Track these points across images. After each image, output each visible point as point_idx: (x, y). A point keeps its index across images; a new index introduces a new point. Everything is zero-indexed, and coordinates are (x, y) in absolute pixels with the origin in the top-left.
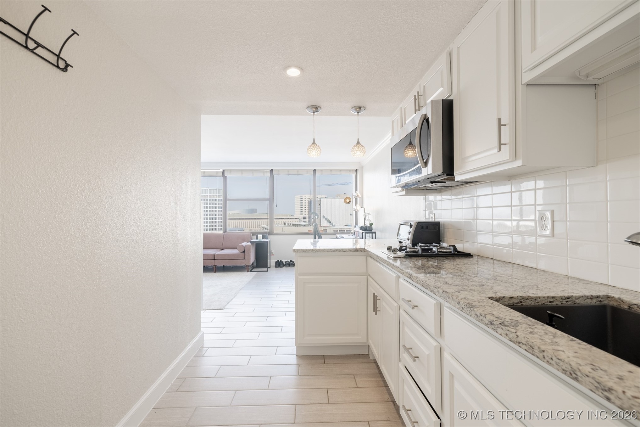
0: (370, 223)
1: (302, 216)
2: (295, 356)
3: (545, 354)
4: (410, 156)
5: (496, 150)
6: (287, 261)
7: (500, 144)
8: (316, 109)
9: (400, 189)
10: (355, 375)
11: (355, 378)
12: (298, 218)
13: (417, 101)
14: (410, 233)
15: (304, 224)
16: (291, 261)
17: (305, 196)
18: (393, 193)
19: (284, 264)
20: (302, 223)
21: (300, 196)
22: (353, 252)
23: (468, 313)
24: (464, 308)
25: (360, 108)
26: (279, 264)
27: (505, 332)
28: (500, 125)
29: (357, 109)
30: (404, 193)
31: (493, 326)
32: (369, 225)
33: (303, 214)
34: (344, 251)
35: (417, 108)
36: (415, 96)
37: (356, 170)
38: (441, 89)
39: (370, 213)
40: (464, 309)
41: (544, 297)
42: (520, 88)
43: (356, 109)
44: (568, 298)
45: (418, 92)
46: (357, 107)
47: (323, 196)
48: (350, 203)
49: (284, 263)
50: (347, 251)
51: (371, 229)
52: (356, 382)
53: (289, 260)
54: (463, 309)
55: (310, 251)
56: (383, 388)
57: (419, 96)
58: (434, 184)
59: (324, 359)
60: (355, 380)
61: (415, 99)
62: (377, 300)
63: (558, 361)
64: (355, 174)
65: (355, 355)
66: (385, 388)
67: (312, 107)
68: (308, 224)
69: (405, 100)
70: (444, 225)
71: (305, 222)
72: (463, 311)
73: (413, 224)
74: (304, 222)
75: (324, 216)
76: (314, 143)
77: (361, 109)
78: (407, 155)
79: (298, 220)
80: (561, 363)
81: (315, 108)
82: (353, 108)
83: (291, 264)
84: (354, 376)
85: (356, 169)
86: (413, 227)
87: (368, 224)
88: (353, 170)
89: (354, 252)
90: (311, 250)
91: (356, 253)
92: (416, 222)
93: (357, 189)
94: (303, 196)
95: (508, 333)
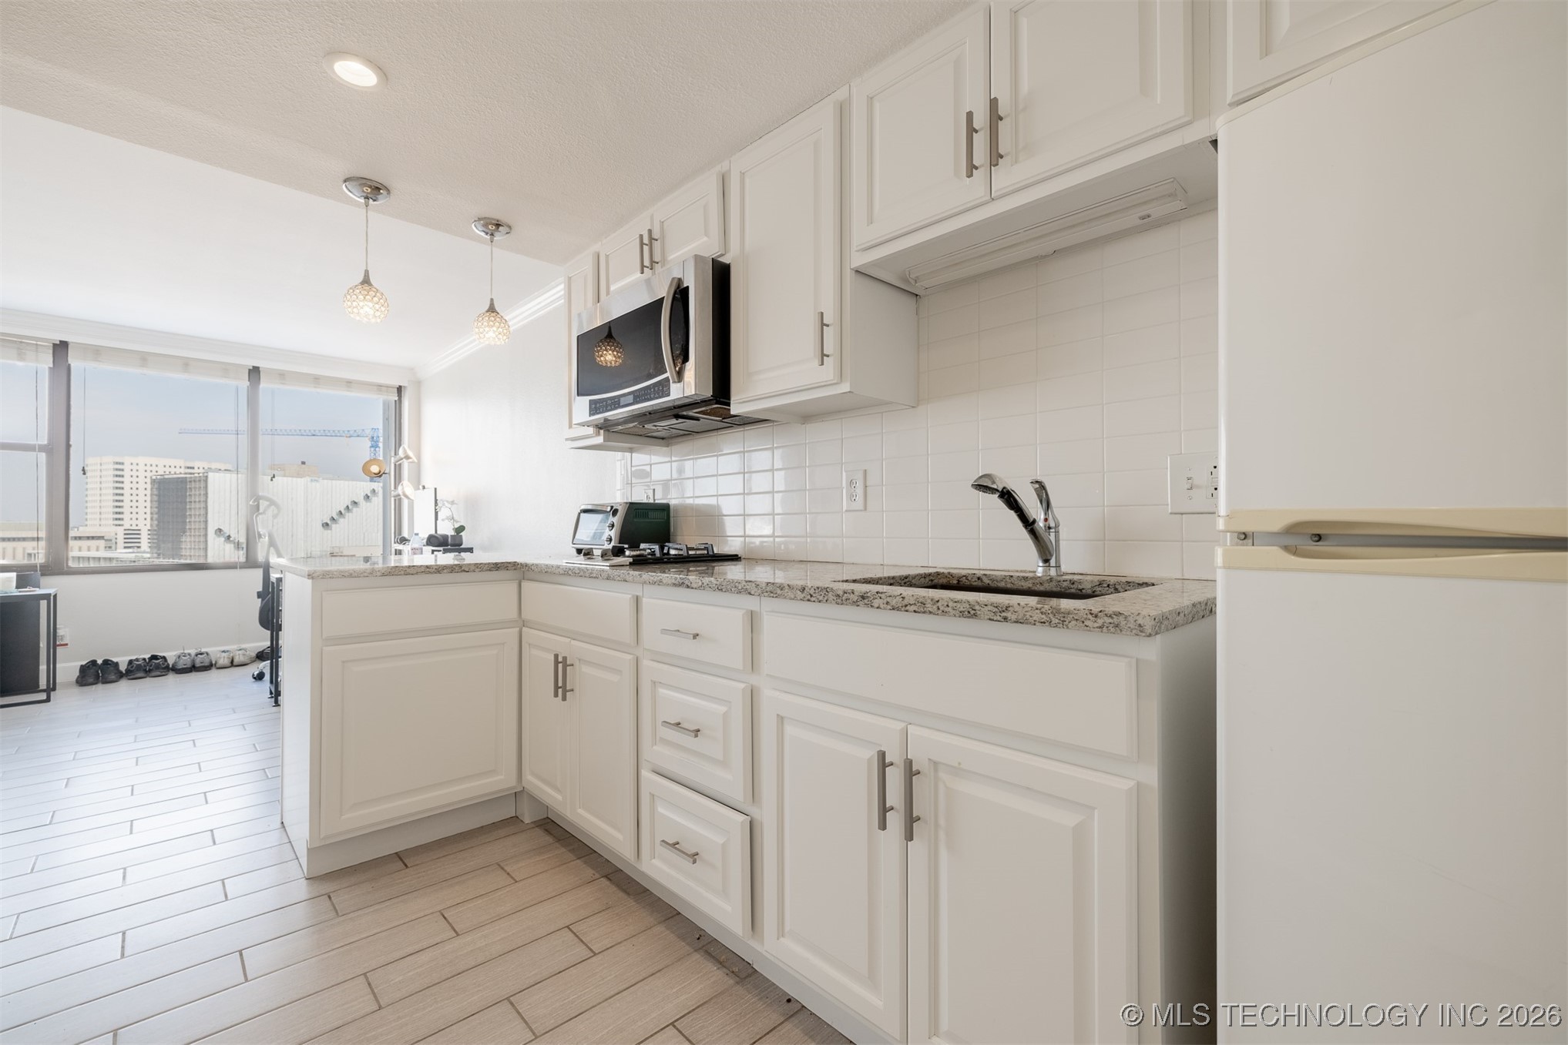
0: (457, 526)
1: (120, 531)
2: (304, 882)
3: (939, 604)
4: (611, 363)
5: (817, 362)
6: (134, 658)
7: (823, 355)
8: (375, 190)
9: (591, 430)
10: (500, 863)
11: (502, 868)
12: (101, 538)
13: (646, 249)
14: (613, 526)
15: (134, 555)
16: (154, 657)
17: (135, 461)
18: (567, 440)
19: (121, 672)
20: (122, 554)
21: (110, 459)
22: (487, 570)
23: (821, 598)
24: (815, 593)
25: (497, 224)
26: (97, 673)
27: (885, 601)
28: (823, 325)
29: (490, 227)
30: (600, 440)
31: (866, 601)
32: (453, 533)
33: (127, 524)
34: (464, 571)
35: (647, 263)
36: (641, 236)
37: (400, 389)
38: (705, 239)
39: (456, 502)
40: (814, 595)
41: (885, 578)
42: (848, 275)
43: (486, 225)
44: (906, 578)
45: (650, 231)
46: (493, 222)
47: (214, 466)
48: (380, 476)
49: (123, 668)
50: (473, 568)
51: (457, 542)
52: (508, 874)
53: (147, 656)
54: (811, 596)
55: (366, 574)
56: (575, 862)
57: (651, 239)
58: (680, 420)
59: (401, 860)
60: (505, 871)
61: (642, 244)
62: (568, 668)
63: (955, 604)
64: (397, 398)
65: (482, 827)
66: (578, 861)
67: (364, 181)
68: (148, 555)
69: (606, 238)
70: (676, 511)
71: (136, 550)
72: (813, 599)
73: (620, 508)
74: (130, 550)
75: (220, 530)
76: (366, 281)
77: (501, 228)
78: (602, 359)
79: (102, 543)
80: (959, 605)
81: (370, 187)
82: (479, 219)
83: (158, 667)
84: (499, 865)
85: (400, 387)
86: (618, 514)
87: (446, 529)
88: (387, 387)
89: (490, 570)
90: (368, 571)
91: (495, 574)
92: (627, 503)
93: (400, 440)
94: (127, 460)
95: (889, 599)
